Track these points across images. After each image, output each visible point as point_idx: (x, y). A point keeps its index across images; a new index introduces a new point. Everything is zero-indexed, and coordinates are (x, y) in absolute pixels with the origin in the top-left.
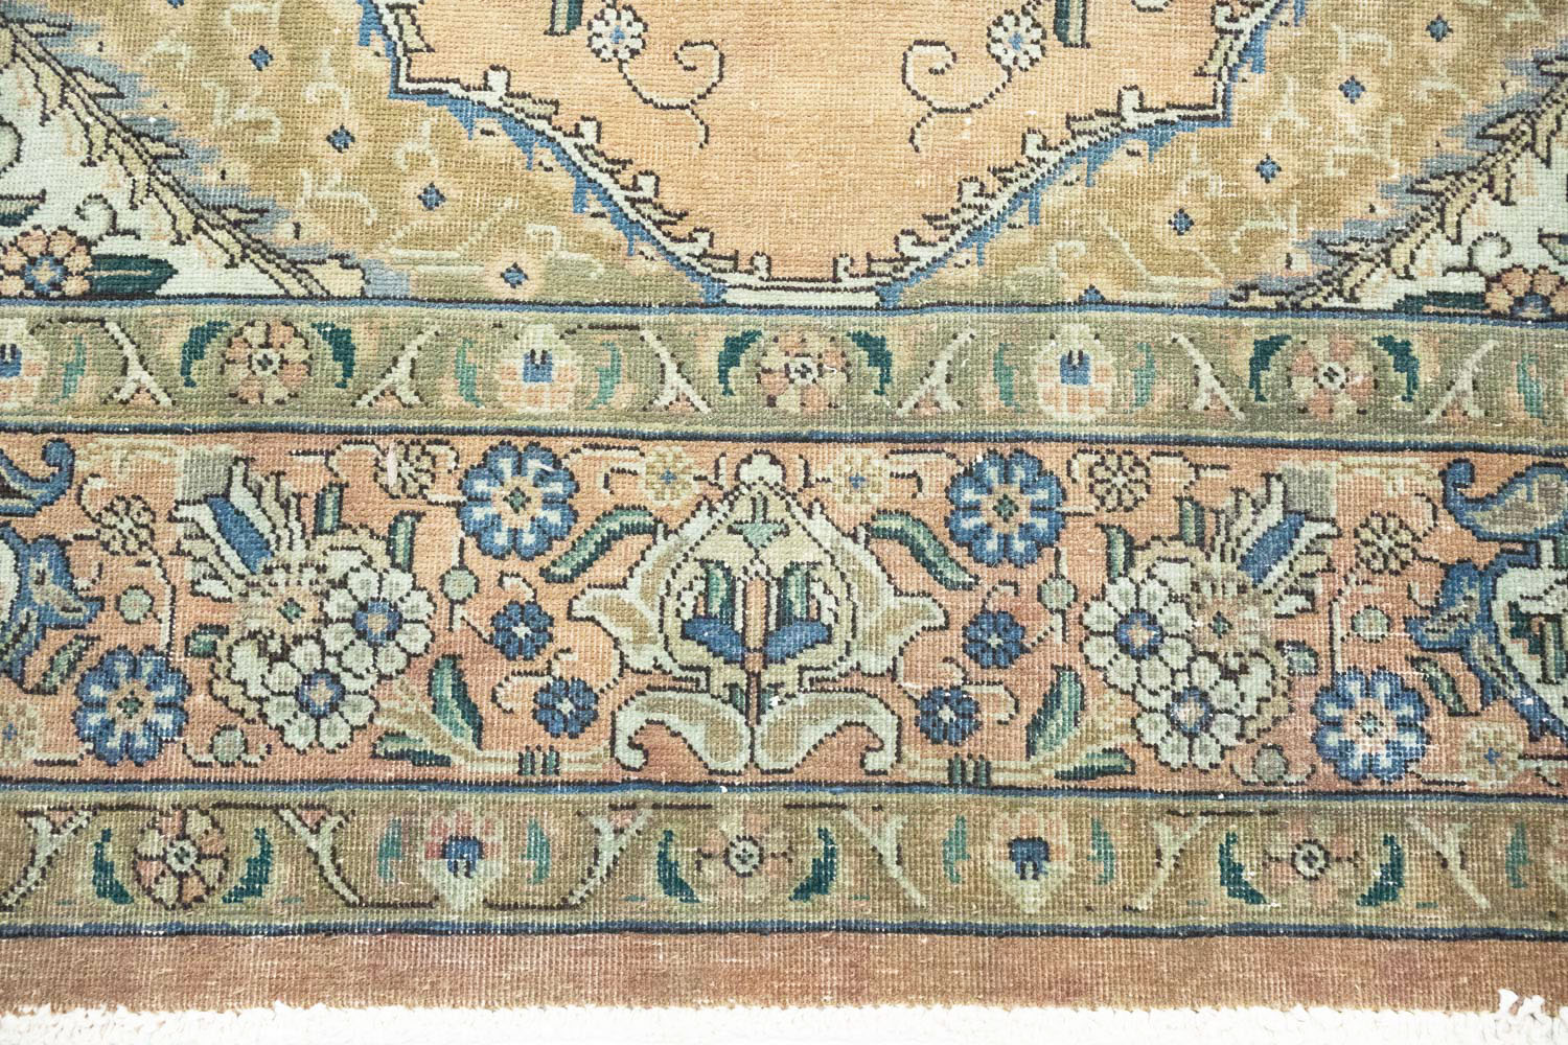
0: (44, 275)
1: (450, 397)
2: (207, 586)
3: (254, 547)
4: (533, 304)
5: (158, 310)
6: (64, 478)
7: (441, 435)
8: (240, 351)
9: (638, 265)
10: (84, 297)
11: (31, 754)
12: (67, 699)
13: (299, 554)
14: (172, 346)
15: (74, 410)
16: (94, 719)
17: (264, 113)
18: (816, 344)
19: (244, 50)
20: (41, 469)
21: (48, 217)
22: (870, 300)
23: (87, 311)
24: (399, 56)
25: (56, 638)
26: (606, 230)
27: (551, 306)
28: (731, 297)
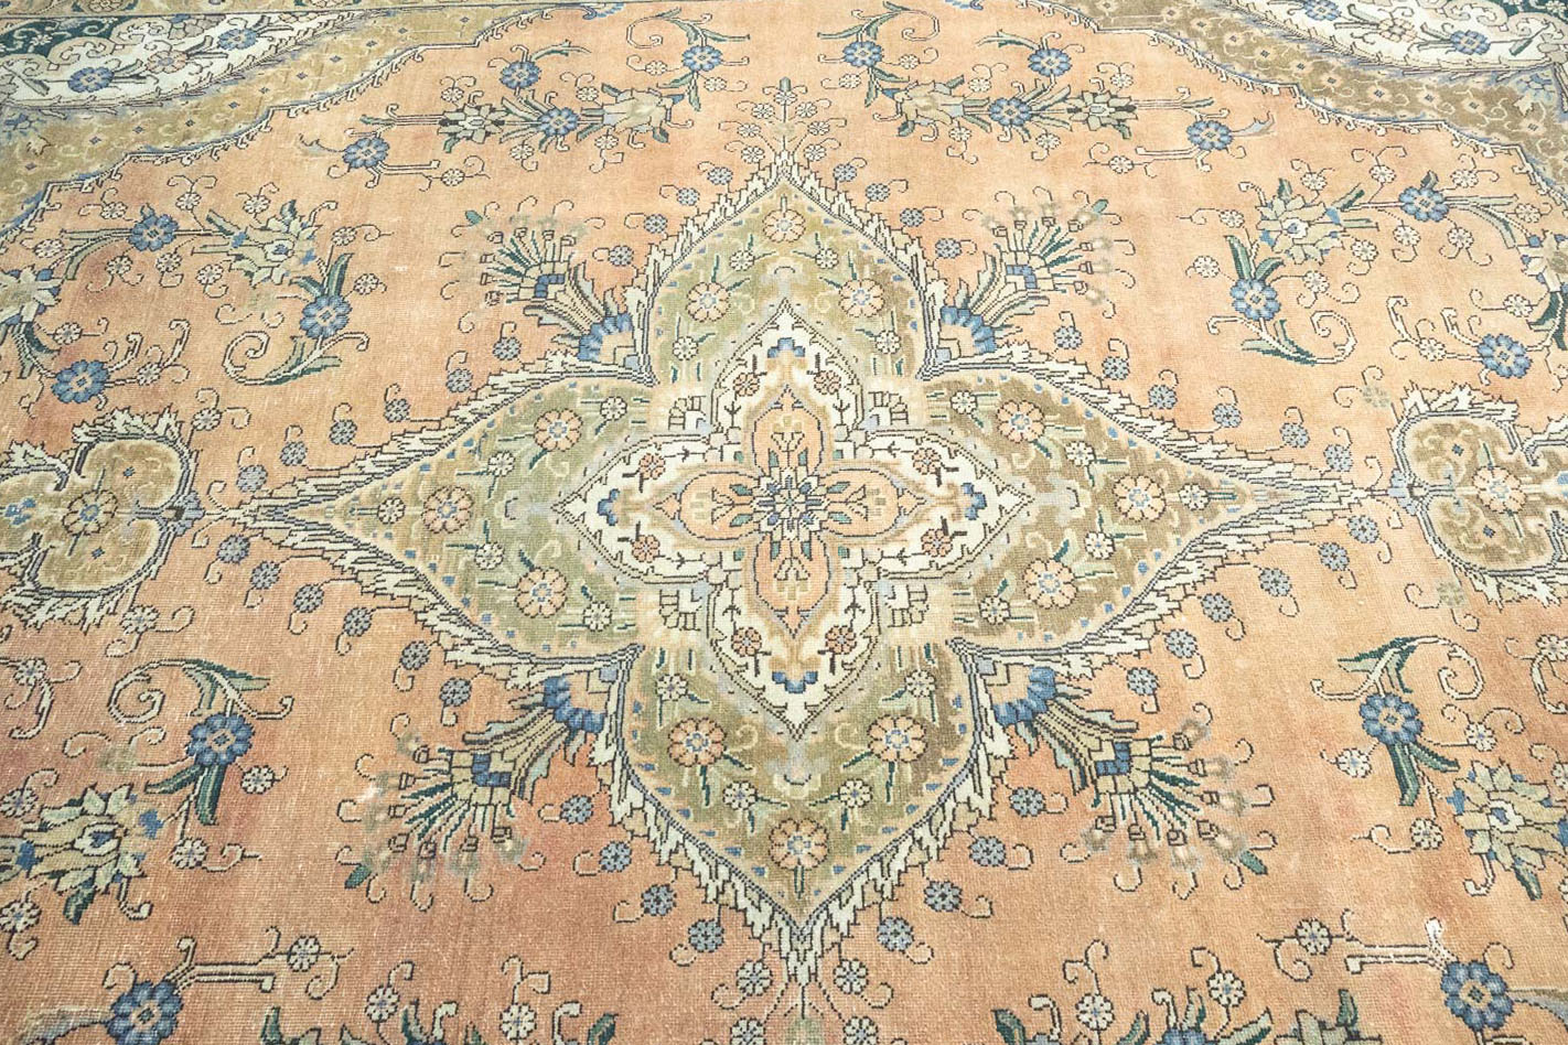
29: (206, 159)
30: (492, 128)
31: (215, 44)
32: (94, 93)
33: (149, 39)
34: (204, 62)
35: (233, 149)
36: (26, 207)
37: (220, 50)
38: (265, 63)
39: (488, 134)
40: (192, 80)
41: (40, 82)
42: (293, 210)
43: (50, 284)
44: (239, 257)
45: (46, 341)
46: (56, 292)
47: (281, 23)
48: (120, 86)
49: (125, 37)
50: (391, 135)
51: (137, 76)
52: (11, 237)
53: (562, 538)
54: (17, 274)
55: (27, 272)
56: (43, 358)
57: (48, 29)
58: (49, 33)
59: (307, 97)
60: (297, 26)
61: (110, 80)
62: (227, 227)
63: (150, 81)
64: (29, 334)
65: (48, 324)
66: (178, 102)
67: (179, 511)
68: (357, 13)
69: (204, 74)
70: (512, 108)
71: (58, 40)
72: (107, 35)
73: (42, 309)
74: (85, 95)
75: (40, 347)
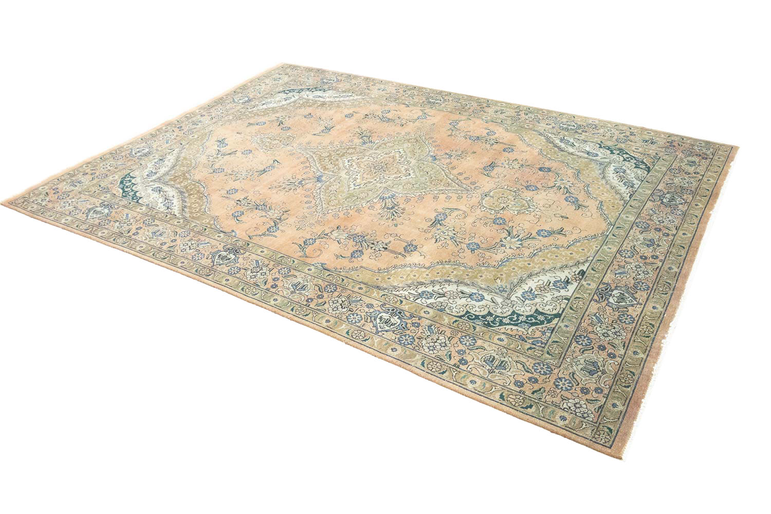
0: (578, 279)
1: (611, 255)
2: (628, 277)
3: (624, 273)
4: (601, 247)
5: (587, 272)
6: (608, 284)
7: (615, 257)
8: (597, 267)
9: (600, 239)
10: (583, 277)
11: (645, 295)
12: (638, 291)
13: (627, 270)
14: (592, 272)
15: (598, 282)
16: (642, 289)
17: (564, 258)
18: (616, 231)
19: (555, 257)
20: (605, 286)
21: (569, 276)
22: (612, 226)
23: (585, 277)
24: (562, 246)
25: (630, 289)
26: (593, 240)
27: (602, 245)
28: (607, 234)
29: (452, 260)
30: (375, 243)
31: (435, 296)
32: (477, 292)
33: (454, 306)
34: (440, 291)
35: (444, 261)
36: (505, 264)
37: (434, 293)
38: (422, 284)
39: (378, 242)
40: (446, 286)
41: (494, 302)
42: (436, 241)
43: (502, 243)
44: (455, 234)
45: (506, 232)
46: (501, 241)
47: (411, 296)
48: (468, 292)
49: (461, 309)
50: (402, 250)
51: (462, 293)
52: (510, 257)
53: (419, 174)
54: (510, 248)
55: (507, 248)
56: (507, 229)
57: (486, 323)
58: (486, 321)
59: (417, 268)
60: (406, 293)
61: (471, 295)
62: (454, 241)
63: (459, 290)
64: (509, 234)
65: (505, 234)
66: (453, 280)
67: (486, 195)
68: (386, 291)
69: (442, 287)
70: (367, 246)
71: (483, 317)
72: (467, 312)
73: (505, 238)
74: (480, 293)
75: (507, 230)
